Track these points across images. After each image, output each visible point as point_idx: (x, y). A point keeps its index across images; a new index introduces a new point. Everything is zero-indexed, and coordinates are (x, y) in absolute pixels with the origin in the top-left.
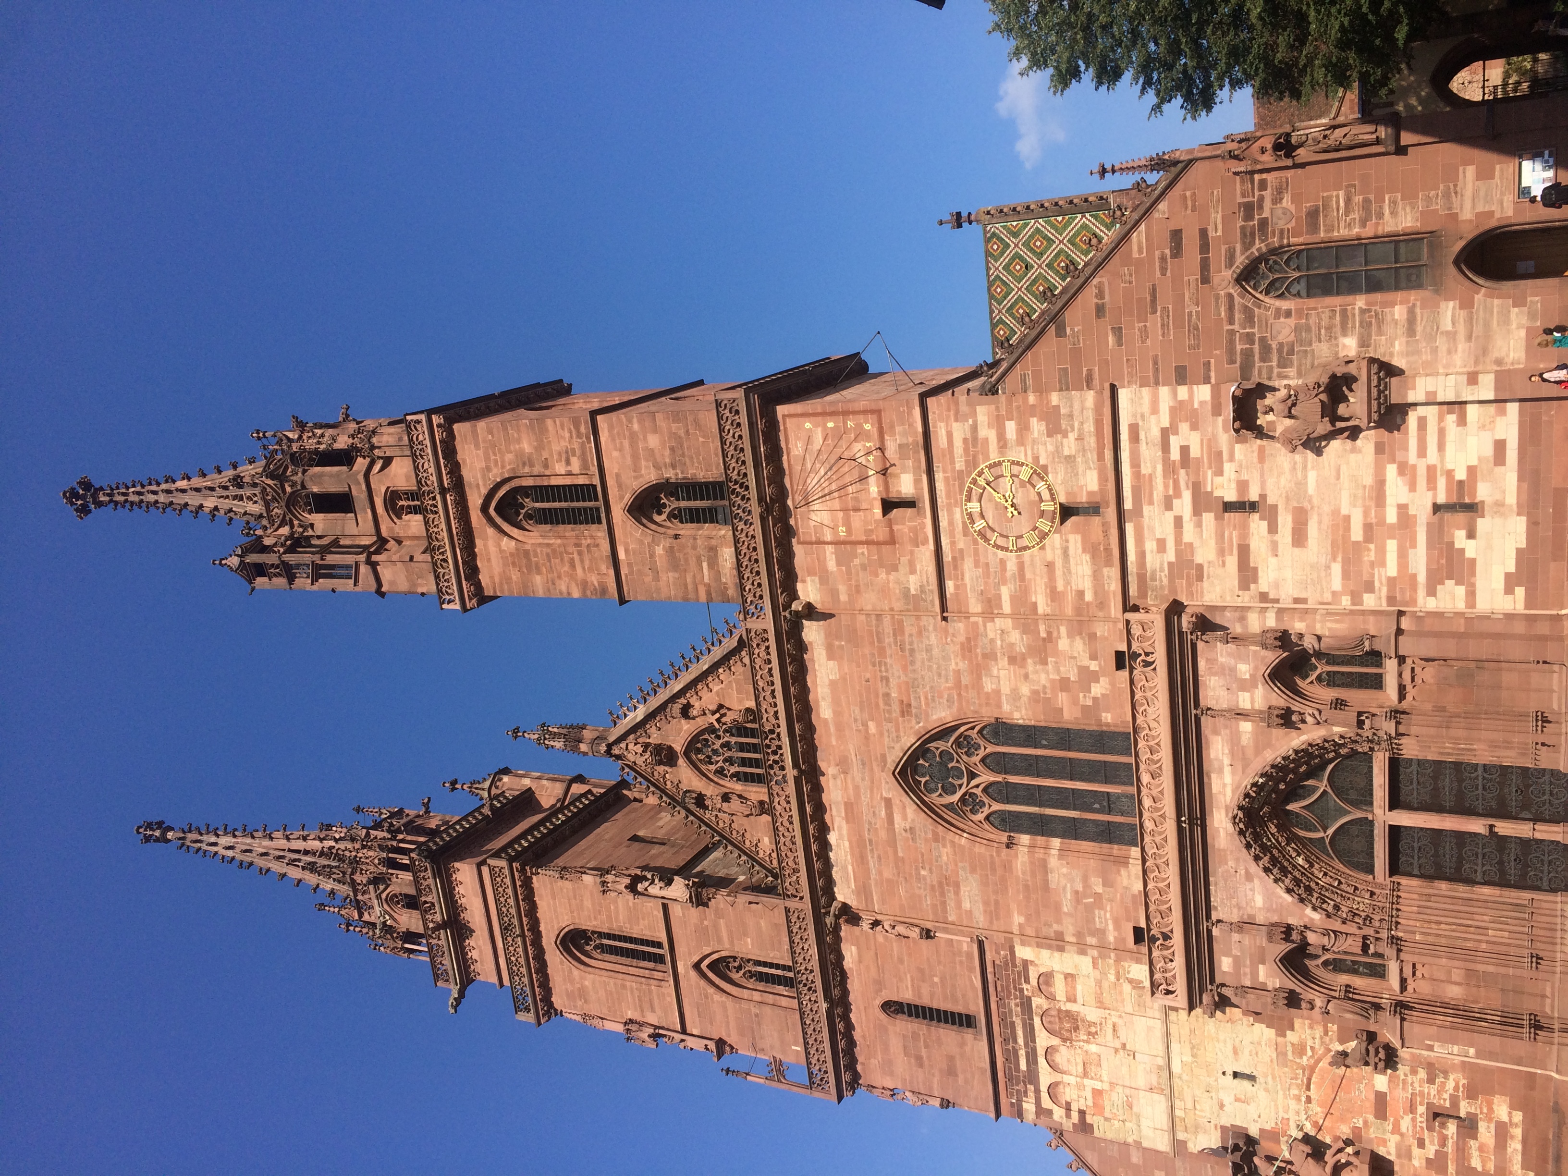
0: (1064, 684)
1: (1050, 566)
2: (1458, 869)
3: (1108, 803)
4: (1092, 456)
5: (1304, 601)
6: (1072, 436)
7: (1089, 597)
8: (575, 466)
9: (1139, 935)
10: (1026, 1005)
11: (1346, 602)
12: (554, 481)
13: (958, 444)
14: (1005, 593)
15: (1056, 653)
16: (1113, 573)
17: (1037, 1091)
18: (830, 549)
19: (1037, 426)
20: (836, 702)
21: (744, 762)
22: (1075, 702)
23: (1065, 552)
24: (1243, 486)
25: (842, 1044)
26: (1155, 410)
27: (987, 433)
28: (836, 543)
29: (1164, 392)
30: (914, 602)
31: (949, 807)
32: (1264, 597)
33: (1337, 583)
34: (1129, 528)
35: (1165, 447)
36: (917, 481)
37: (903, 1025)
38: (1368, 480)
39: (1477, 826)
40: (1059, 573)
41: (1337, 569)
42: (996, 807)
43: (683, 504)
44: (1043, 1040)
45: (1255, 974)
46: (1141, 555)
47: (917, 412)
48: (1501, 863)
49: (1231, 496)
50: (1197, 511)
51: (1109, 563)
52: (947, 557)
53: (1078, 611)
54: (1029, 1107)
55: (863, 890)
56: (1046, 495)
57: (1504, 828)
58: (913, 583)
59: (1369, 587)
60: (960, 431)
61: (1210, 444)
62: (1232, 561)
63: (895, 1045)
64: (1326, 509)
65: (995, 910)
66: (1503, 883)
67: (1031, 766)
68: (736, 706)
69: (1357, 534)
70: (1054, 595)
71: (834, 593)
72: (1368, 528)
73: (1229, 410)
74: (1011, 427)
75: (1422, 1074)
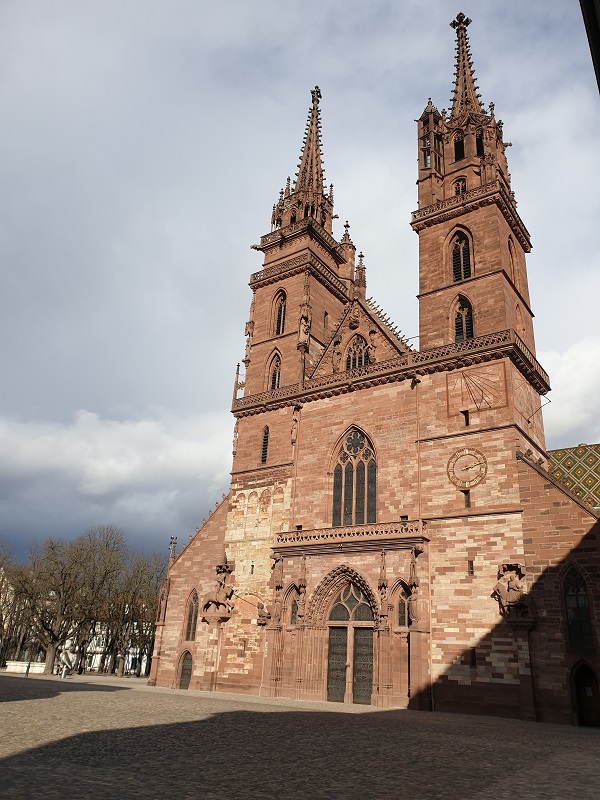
0: (393, 494)
1: (442, 487)
2: (334, 653)
3: (348, 514)
4: (491, 503)
5: (432, 594)
6: (499, 494)
7: (429, 504)
8: (478, 266)
9: (299, 527)
10: (271, 484)
11: (433, 611)
12: (471, 256)
13: (494, 443)
14: (430, 467)
15: (405, 491)
16: (440, 515)
17: (241, 489)
18: (445, 389)
19: (503, 478)
20: (380, 397)
21: (354, 360)
22: (386, 499)
23: (448, 493)
24: (480, 568)
25: (252, 410)
26: (512, 530)
27: (499, 456)
28: (447, 391)
29: (521, 534)
30: (423, 428)
31: (342, 448)
32: (433, 578)
33: (440, 608)
34: (460, 520)
35: (496, 535)
36: (476, 426)
37: (261, 435)
38: (484, 621)
39: (349, 661)
40: (439, 490)
41: (447, 608)
42: (344, 468)
43: (464, 319)
44: (259, 490)
45: (288, 574)
46: (448, 526)
47: (508, 424)
48: (337, 670)
49: (475, 564)
50: (468, 549)
51: (444, 512)
52: (444, 441)
53: (423, 499)
54: (236, 486)
55: (308, 415)
56: (473, 483)
57: (349, 671)
58: (431, 427)
59: (439, 621)
60: (500, 444)
61: (498, 554)
62: (448, 564)
63: (253, 432)
64: (471, 604)
65: (304, 469)
66: (330, 670)
67: (360, 482)
68: (376, 354)
69: (461, 616)
70: (430, 489)
71: (425, 393)
72: (464, 621)
73: (512, 562)
74: (503, 466)
75: (258, 637)
